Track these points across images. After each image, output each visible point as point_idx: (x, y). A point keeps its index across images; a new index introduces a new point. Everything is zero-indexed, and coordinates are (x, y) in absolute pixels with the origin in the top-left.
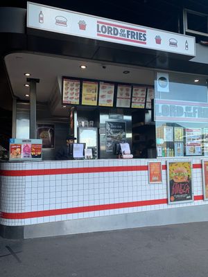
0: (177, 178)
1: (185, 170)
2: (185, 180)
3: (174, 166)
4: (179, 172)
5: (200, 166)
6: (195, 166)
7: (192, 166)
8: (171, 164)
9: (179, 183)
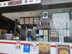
0: (43, 50)
1: (47, 47)
2: (47, 52)
3: (41, 45)
4: (44, 48)
5: (55, 46)
6: (52, 46)
7: (51, 46)
8: (40, 44)
9: (44, 53)
